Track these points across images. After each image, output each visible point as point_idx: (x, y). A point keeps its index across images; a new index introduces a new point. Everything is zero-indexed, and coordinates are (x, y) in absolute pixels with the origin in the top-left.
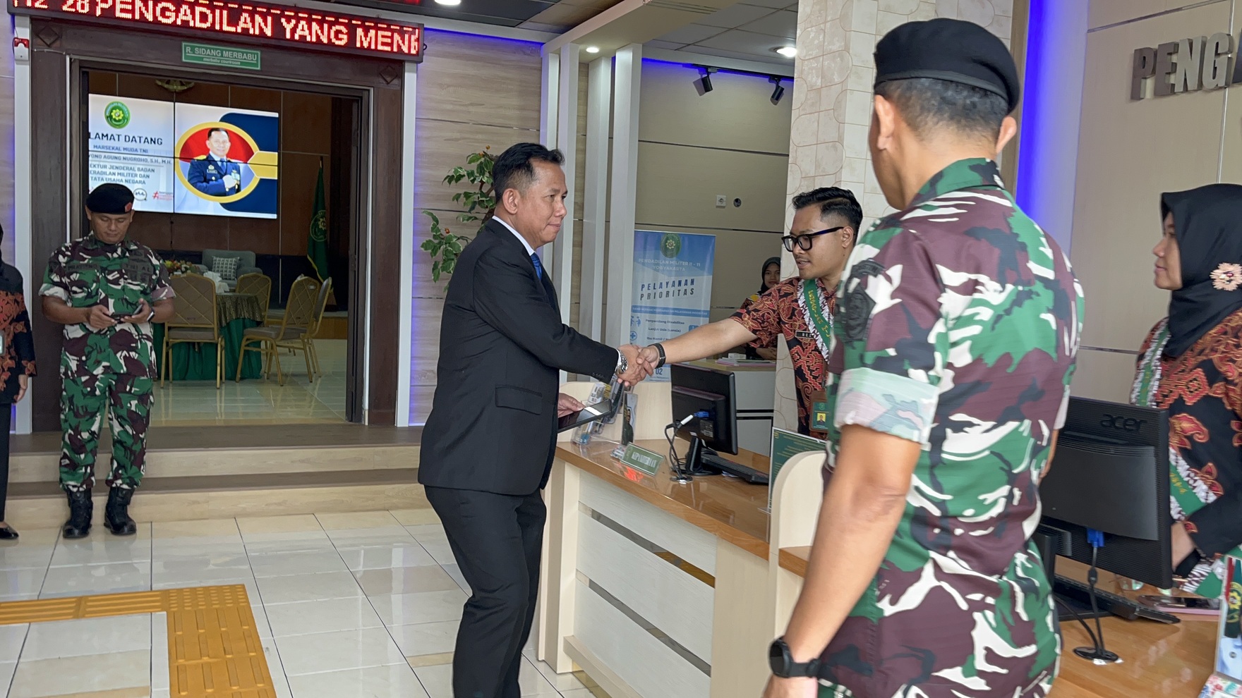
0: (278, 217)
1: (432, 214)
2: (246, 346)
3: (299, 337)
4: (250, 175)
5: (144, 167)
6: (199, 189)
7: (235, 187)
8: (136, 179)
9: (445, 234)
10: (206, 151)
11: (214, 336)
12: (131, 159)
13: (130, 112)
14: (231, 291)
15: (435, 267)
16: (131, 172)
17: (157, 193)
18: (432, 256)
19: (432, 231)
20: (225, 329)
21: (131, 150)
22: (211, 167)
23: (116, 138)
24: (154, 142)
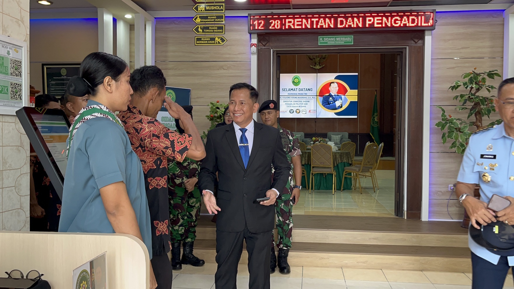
0: (358, 117)
1: (441, 108)
2: (345, 175)
3: (369, 171)
4: (346, 100)
5: (305, 100)
6: (326, 108)
7: (340, 105)
8: (303, 105)
9: (449, 118)
10: (329, 92)
11: (332, 171)
12: (301, 98)
13: (301, 79)
14: (339, 150)
15: (443, 136)
16: (301, 103)
17: (310, 111)
18: (442, 130)
19: (442, 117)
20: (336, 167)
21: (301, 94)
22: (331, 98)
23: (296, 90)
24: (309, 90)
